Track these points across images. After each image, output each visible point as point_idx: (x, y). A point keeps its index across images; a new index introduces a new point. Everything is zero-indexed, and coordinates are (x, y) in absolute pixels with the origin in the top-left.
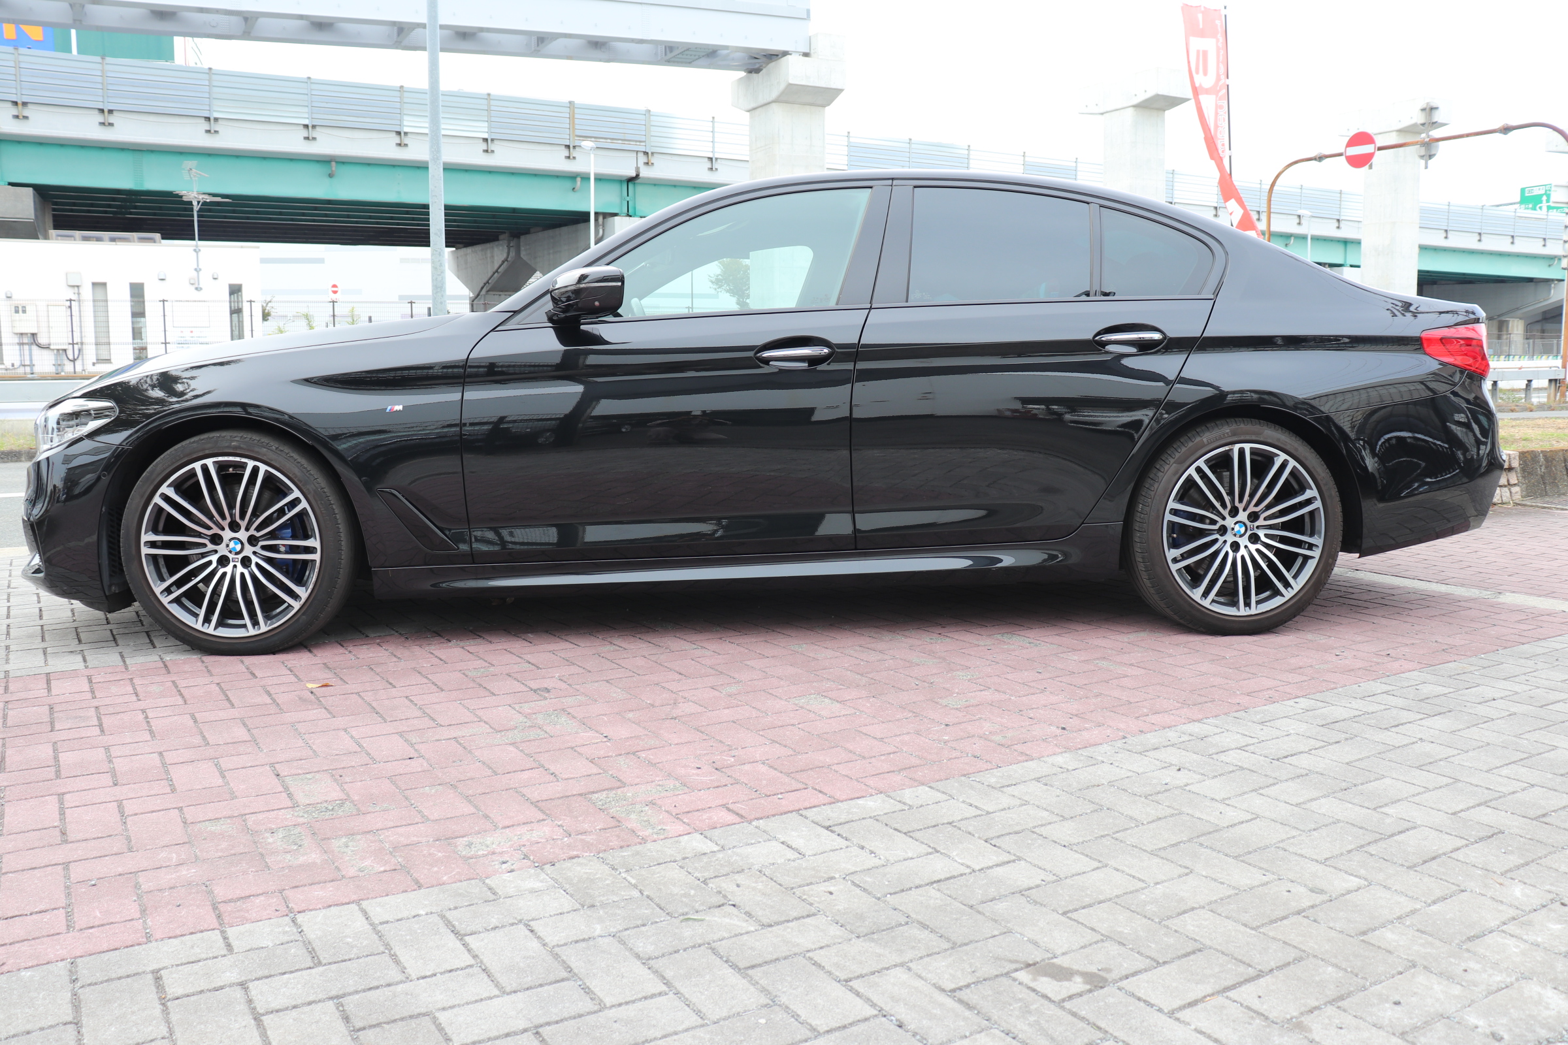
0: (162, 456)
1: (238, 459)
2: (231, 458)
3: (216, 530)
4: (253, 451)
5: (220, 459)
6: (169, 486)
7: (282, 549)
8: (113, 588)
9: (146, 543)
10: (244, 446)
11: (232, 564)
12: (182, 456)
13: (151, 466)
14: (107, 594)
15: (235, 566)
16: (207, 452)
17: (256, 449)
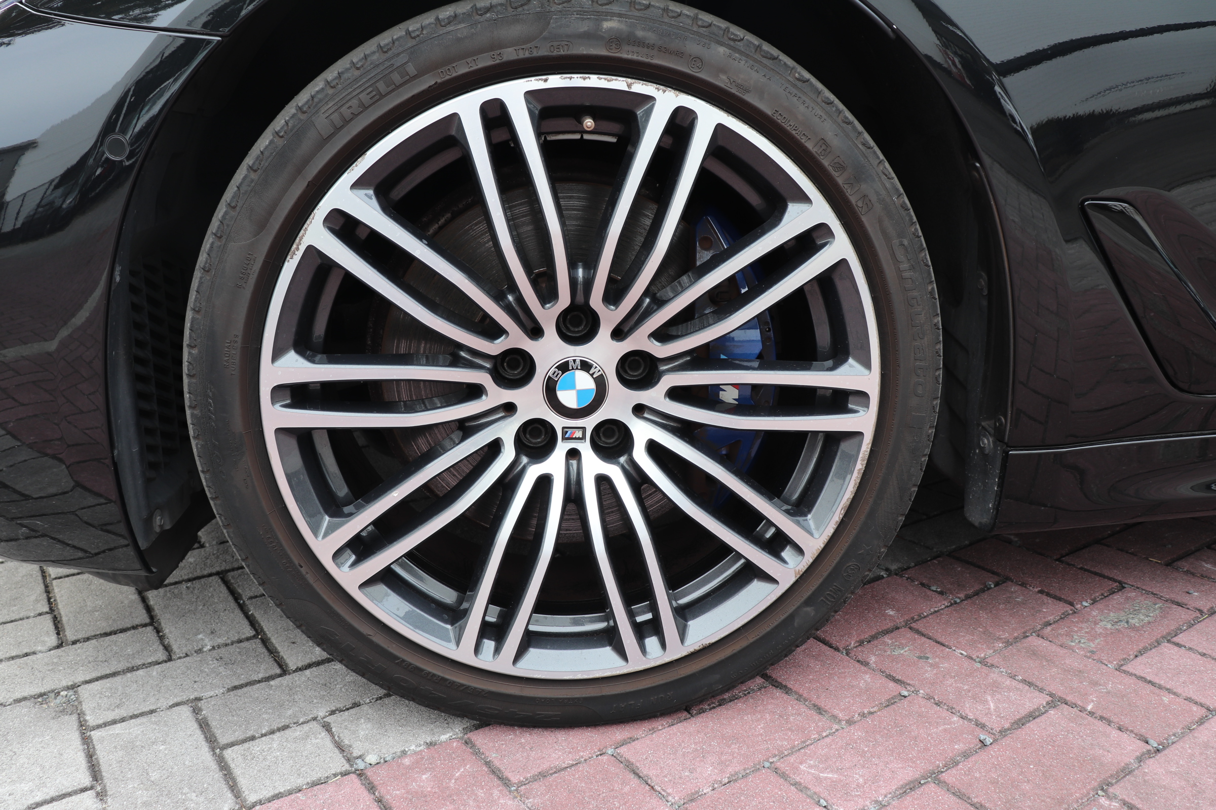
0: (330, 74)
1: (619, 84)
2: (595, 81)
3: (516, 338)
4: (679, 54)
5: (555, 81)
6: (357, 185)
7: (730, 396)
8: (158, 521)
9: (278, 391)
10: (650, 37)
11: (562, 449)
12: (411, 69)
13: (290, 110)
14: (143, 544)
15: (573, 454)
16: (510, 54)
17: (693, 47)
